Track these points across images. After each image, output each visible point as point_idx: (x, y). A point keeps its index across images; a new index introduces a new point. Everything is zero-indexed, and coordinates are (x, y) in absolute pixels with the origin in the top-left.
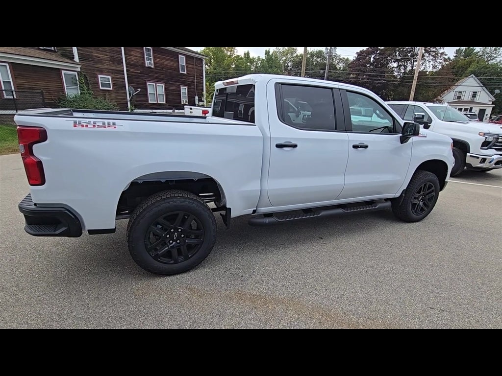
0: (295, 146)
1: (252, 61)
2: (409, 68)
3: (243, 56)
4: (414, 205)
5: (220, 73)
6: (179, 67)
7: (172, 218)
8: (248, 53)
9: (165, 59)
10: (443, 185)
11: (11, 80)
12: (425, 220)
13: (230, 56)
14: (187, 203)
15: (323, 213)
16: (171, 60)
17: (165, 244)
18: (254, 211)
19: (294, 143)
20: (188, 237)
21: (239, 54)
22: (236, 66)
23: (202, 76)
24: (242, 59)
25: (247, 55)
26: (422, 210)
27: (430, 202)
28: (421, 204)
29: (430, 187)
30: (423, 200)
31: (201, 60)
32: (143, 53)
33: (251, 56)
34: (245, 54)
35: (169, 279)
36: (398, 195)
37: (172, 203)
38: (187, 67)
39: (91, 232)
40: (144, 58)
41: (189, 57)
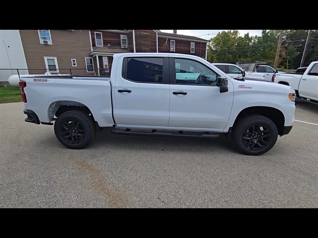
1: (250, 39)
3: (243, 37)
5: (225, 50)
6: (190, 50)
8: (248, 34)
9: (182, 46)
11: (107, 64)
13: (234, 38)
15: (155, 133)
16: (185, 46)
18: (114, 126)
19: (129, 89)
21: (240, 36)
22: (238, 44)
23: (205, 53)
24: (242, 38)
25: (247, 35)
26: (256, 146)
28: (256, 141)
31: (205, 44)
32: (170, 44)
33: (250, 36)
34: (245, 35)
36: (226, 131)
38: (195, 49)
39: (42, 123)
40: (170, 47)
41: (196, 43)
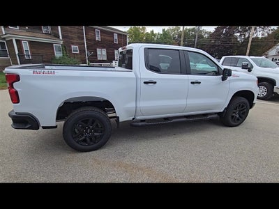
0: (155, 83)
1: (155, 35)
2: (247, 36)
4: (233, 117)
6: (114, 40)
7: (86, 121)
9: (107, 36)
10: (251, 105)
11: (29, 50)
12: (240, 126)
13: (143, 33)
14: (94, 113)
15: (174, 120)
16: (109, 37)
17: (83, 135)
18: (133, 119)
19: (155, 81)
20: (95, 132)
22: (146, 38)
23: (126, 44)
24: (149, 34)
26: (238, 119)
27: (244, 115)
28: (238, 116)
29: (243, 106)
30: (239, 114)
31: (126, 36)
32: (95, 33)
33: (154, 32)
34: (151, 31)
35: (85, 154)
36: (222, 111)
37: (86, 113)
38: (118, 40)
39: (44, 128)
40: (95, 36)
41: (119, 35)
